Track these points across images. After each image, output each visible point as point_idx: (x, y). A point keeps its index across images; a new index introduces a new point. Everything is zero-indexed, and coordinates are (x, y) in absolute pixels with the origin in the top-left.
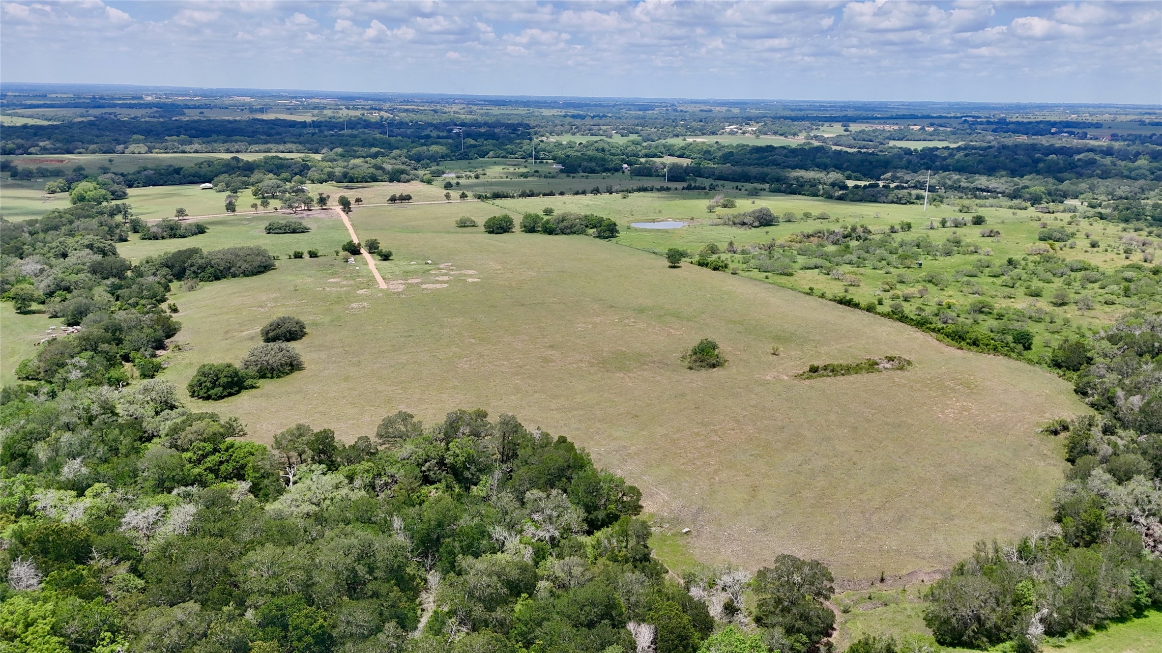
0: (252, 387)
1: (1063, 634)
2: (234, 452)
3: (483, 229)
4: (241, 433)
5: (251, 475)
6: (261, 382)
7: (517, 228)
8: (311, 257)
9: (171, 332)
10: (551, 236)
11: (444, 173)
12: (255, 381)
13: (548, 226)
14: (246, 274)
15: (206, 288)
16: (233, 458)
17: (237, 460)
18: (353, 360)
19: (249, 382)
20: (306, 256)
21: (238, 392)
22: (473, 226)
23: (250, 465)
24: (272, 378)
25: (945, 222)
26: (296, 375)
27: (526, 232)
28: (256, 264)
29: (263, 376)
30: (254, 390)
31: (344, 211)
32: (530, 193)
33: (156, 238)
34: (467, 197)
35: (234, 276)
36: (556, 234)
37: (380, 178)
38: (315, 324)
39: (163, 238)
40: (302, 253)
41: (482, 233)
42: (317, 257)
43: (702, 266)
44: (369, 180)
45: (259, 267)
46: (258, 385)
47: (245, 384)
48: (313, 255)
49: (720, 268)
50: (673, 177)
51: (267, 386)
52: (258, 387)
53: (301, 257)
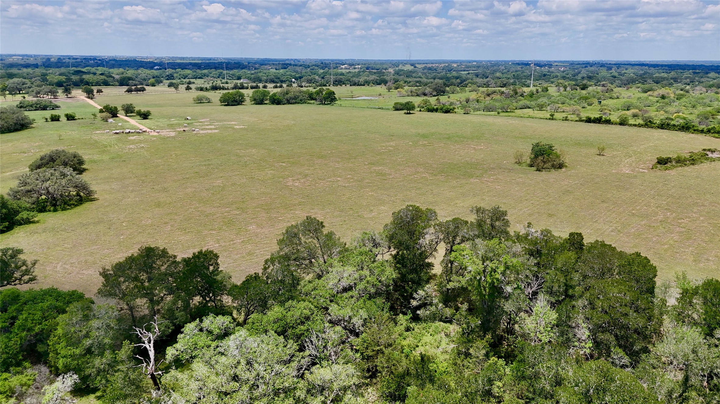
0: (28, 222)
2: (19, 311)
3: (219, 103)
4: (26, 278)
5: (63, 352)
6: (40, 216)
7: (248, 102)
8: (68, 120)
10: (279, 106)
12: (32, 214)
13: (275, 98)
16: (18, 323)
17: (29, 325)
18: (156, 187)
19: (24, 215)
20: (63, 119)
22: (208, 102)
23: (60, 331)
24: (55, 210)
26: (86, 205)
27: (256, 104)
28: (11, 122)
29: (42, 210)
30: (31, 225)
31: (89, 98)
32: (240, 87)
34: (191, 89)
36: (283, 104)
37: (111, 84)
40: (59, 116)
41: (219, 106)
42: (75, 120)
43: (432, 112)
44: (102, 84)
45: (16, 124)
46: (36, 219)
47: (18, 217)
48: (70, 118)
49: (451, 111)
51: (49, 220)
52: (38, 222)
53: (58, 120)
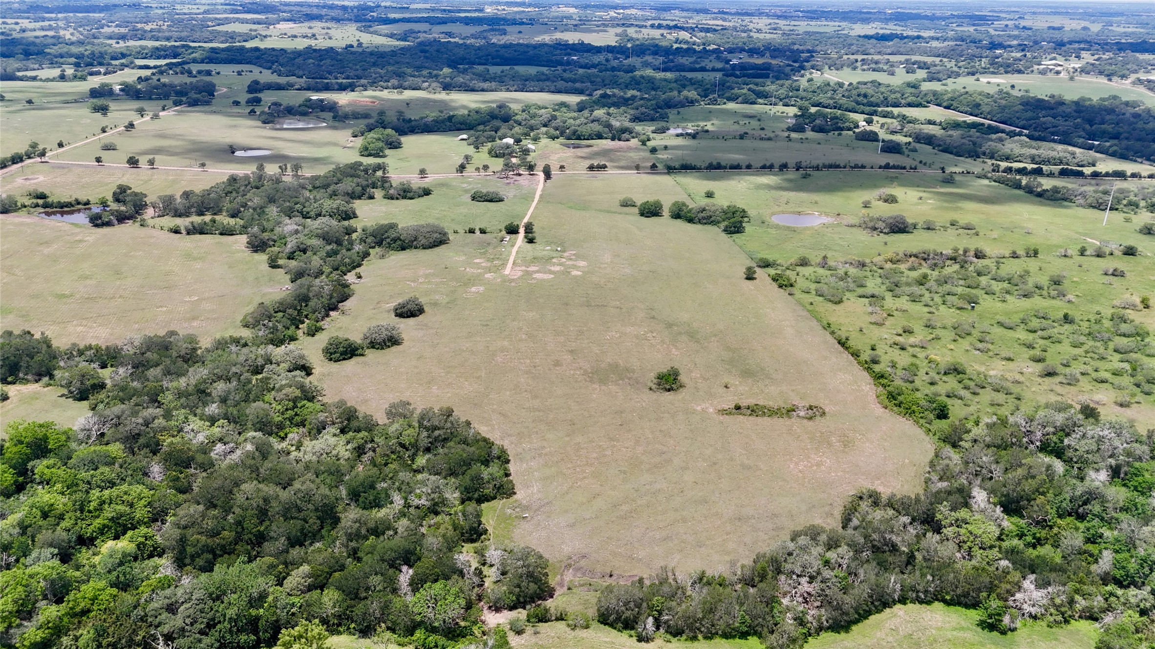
1: (675, 635)
3: (638, 210)
7: (666, 212)
8: (481, 232)
9: (344, 298)
11: (668, 129)
12: (364, 351)
14: (425, 247)
15: (392, 257)
20: (478, 232)
21: (350, 358)
22: (631, 206)
24: (378, 348)
25: (1085, 250)
26: (394, 349)
27: (670, 217)
28: (431, 240)
29: (372, 348)
30: (362, 357)
33: (392, 198)
34: (657, 167)
35: (416, 248)
36: (694, 223)
37: (605, 136)
38: (435, 304)
39: (397, 199)
41: (633, 215)
42: (485, 233)
43: (774, 280)
44: (594, 137)
45: (434, 241)
46: (366, 353)
47: (357, 352)
48: (483, 231)
49: (784, 287)
50: (888, 147)
51: (372, 355)
52: (366, 355)
53: (474, 232)
